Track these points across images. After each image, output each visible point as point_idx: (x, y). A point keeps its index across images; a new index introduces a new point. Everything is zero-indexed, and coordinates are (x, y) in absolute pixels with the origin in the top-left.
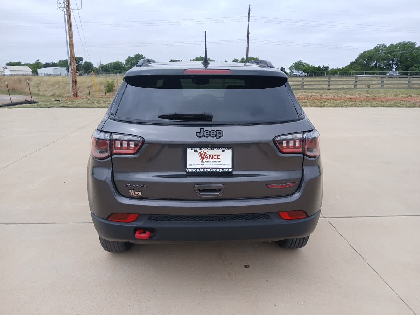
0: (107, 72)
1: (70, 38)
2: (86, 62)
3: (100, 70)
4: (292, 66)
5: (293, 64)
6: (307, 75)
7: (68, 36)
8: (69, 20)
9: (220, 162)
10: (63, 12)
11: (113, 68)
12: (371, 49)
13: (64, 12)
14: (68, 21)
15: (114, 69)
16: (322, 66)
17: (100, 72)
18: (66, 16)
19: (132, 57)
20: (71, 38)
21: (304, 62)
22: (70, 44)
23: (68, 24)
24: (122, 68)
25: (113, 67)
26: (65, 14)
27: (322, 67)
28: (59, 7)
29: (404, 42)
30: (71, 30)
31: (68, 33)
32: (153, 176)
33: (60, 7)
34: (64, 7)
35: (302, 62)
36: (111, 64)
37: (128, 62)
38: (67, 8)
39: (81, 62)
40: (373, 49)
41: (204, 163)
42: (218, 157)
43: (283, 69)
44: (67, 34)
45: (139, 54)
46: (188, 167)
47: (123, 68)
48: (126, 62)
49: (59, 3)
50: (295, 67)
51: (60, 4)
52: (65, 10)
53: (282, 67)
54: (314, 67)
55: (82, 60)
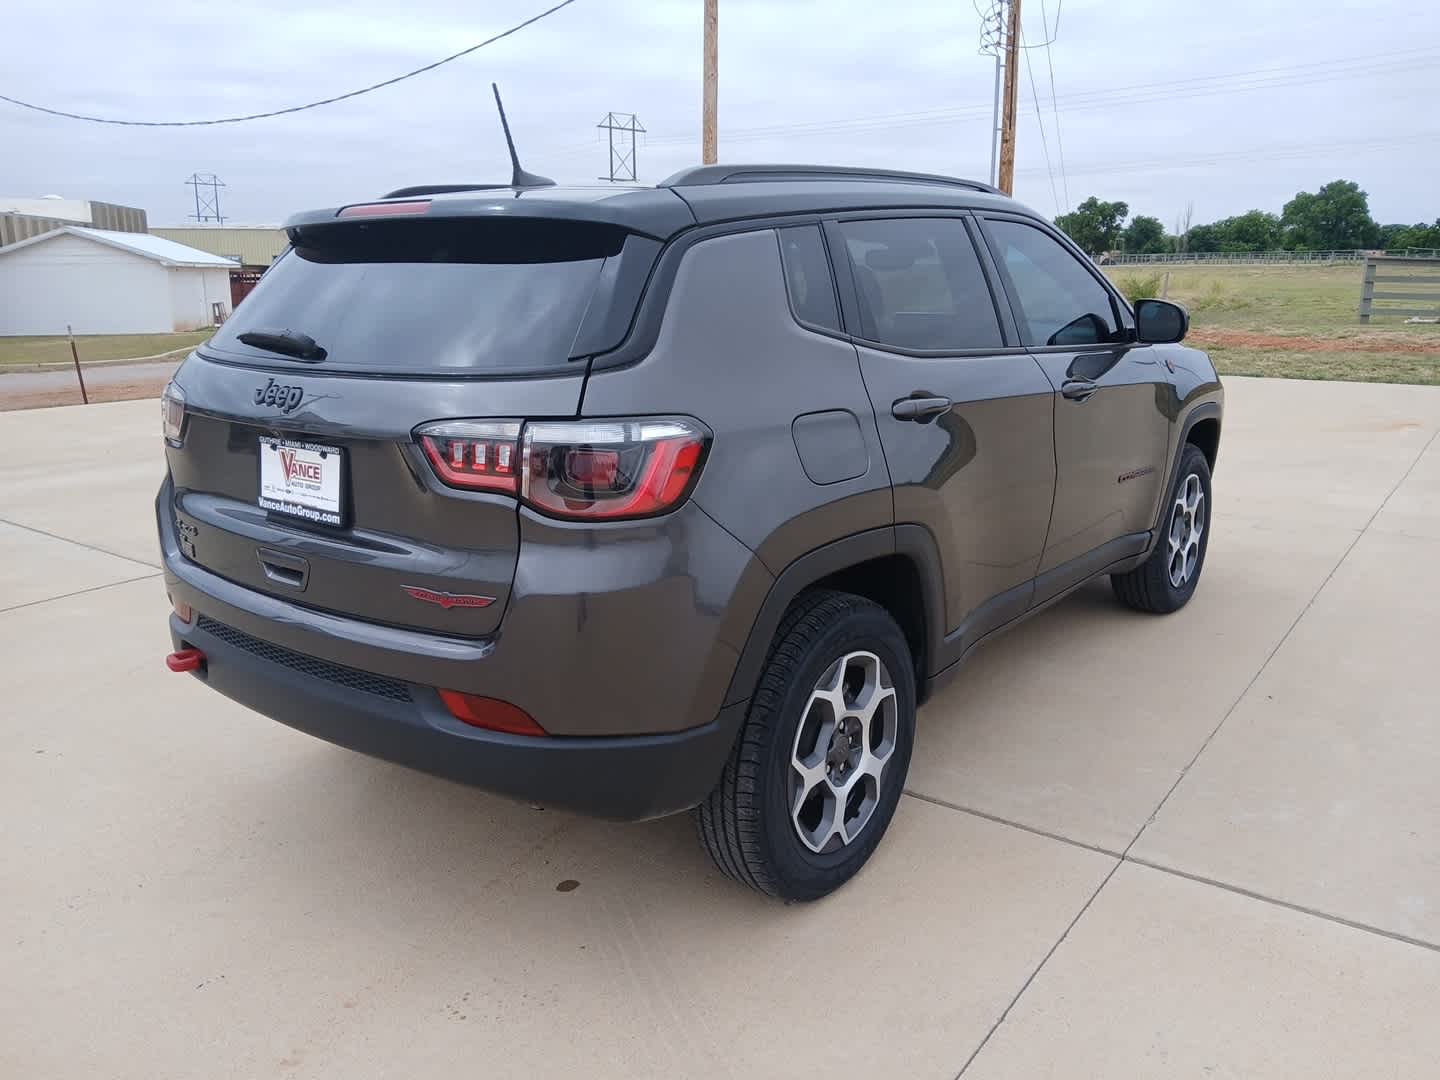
0: (1207, 250)
1: (1005, 141)
2: (1139, 218)
3: (1182, 247)
7: (999, 133)
8: (1010, 84)
9: (318, 488)
10: (995, 58)
11: (1236, 235)
13: (998, 58)
14: (1006, 87)
15: (1237, 239)
17: (1180, 252)
18: (1003, 70)
19: (1310, 196)
20: (1007, 141)
22: (1002, 163)
23: (1005, 97)
24: (1267, 236)
25: (1236, 232)
26: (998, 66)
28: (984, 43)
30: (1010, 117)
31: (1000, 125)
32: (217, 510)
33: (986, 43)
34: (999, 44)
36: (1230, 222)
37: (1292, 213)
38: (1007, 45)
39: (1118, 219)
41: (291, 488)
42: (315, 473)
44: (996, 129)
45: (1341, 183)
46: (265, 493)
47: (1272, 235)
48: (1285, 213)
49: (984, 31)
51: (988, 33)
52: (1003, 54)
55: (1124, 213)
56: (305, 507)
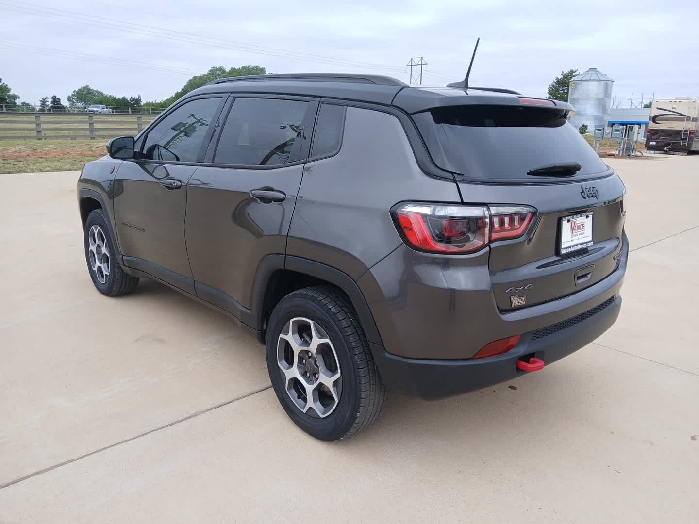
4: (72, 95)
5: (75, 91)
6: (113, 112)
12: (204, 73)
16: (128, 98)
21: (95, 89)
27: (129, 100)
29: (250, 66)
35: (91, 89)
40: (206, 73)
43: (57, 100)
46: (563, 246)
50: (78, 98)
53: (55, 97)
54: (115, 98)
56: (581, 244)
